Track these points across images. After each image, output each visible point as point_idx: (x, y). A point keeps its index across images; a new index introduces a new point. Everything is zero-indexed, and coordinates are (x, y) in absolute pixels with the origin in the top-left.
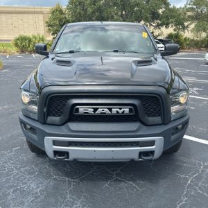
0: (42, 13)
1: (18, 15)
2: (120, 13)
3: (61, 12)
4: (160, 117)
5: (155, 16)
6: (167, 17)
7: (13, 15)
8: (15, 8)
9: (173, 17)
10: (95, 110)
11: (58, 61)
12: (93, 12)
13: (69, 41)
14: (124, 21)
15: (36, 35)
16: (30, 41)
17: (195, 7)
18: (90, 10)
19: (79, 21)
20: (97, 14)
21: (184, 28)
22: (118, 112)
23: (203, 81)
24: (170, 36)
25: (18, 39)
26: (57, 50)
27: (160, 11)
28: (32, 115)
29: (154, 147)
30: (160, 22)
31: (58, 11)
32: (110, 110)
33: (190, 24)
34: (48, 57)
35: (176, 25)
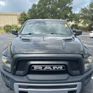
0: (16, 15)
1: (6, 16)
2: (51, 16)
3: (25, 15)
4: (79, 71)
5: (66, 17)
6: (71, 17)
7: (4, 16)
8: (5, 13)
9: (74, 17)
10: (43, 68)
11: (23, 39)
12: (39, 15)
13: (29, 29)
14: (53, 19)
15: (14, 24)
16: (11, 27)
17: (83, 13)
18: (38, 14)
19: (33, 19)
20: (41, 16)
21: (79, 22)
22: (56, 69)
23: (90, 46)
24: (73, 25)
25: (5, 26)
26: (23, 32)
27: (69, 15)
28: (7, 69)
29: (76, 88)
30: (68, 19)
31: (23, 15)
32: (52, 67)
33: (81, 20)
34: (18, 36)
35: (75, 21)
